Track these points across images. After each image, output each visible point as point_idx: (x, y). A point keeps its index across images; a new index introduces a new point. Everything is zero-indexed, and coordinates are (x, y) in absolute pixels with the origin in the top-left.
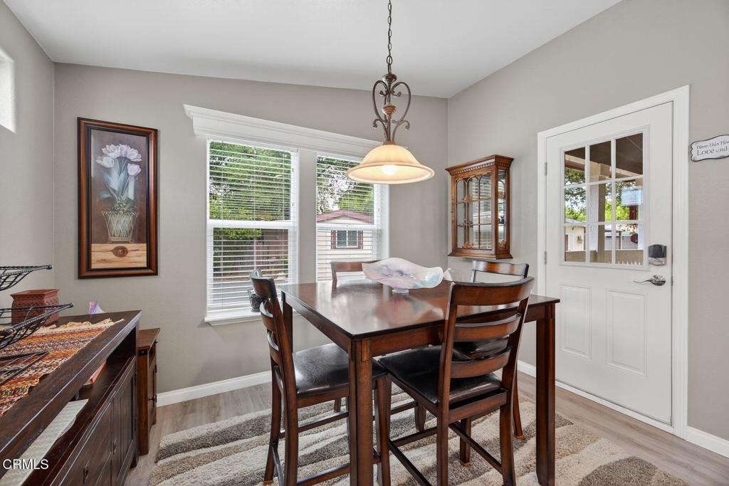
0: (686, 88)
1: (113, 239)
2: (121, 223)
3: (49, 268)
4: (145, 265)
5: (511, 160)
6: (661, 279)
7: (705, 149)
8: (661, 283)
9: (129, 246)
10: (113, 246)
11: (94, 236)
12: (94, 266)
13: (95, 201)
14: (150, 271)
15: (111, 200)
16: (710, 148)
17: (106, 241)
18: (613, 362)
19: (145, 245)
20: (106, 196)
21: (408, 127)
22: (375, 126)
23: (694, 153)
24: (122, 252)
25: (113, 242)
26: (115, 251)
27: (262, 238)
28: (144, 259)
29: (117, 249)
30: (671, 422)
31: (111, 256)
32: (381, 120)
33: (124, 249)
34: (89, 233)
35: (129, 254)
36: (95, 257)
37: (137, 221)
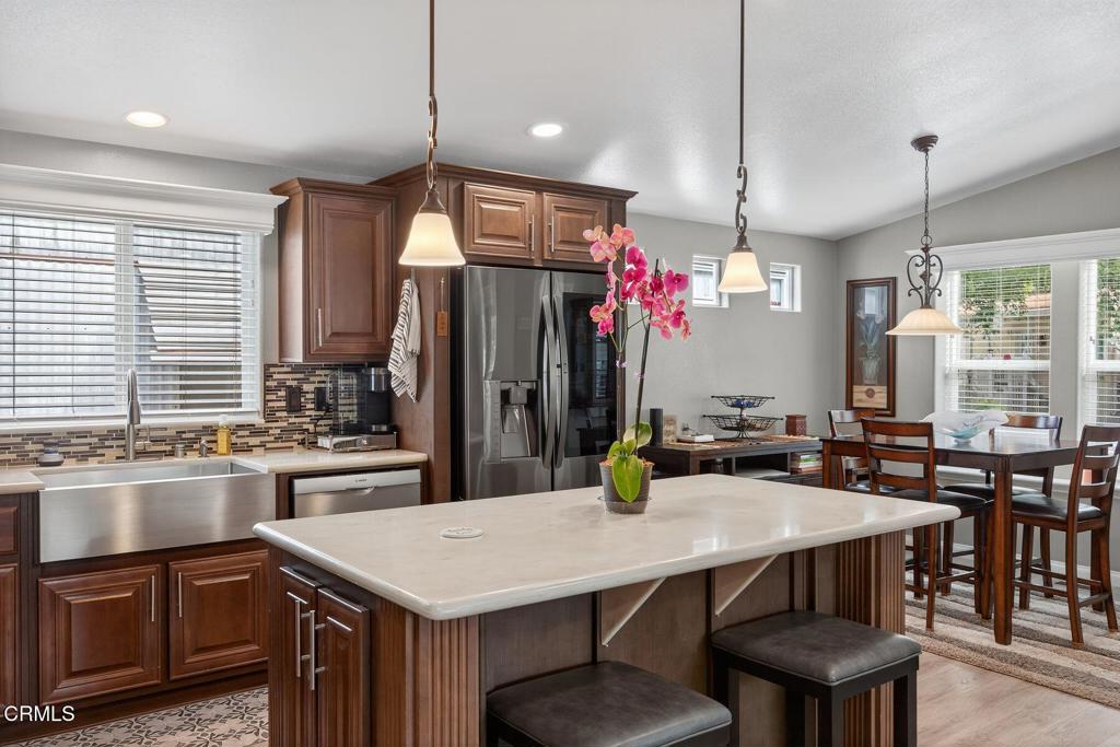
1: (866, 382)
2: (871, 367)
3: (774, 398)
4: (885, 407)
9: (876, 389)
10: (866, 388)
11: (855, 379)
12: (855, 404)
13: (856, 348)
14: (888, 412)
15: (865, 347)
17: (861, 384)
19: (885, 387)
20: (863, 344)
21: (940, 295)
22: (910, 295)
24: (870, 394)
25: (866, 385)
26: (867, 392)
28: (885, 401)
29: (869, 390)
31: (864, 397)
32: (916, 289)
33: (873, 391)
34: (853, 377)
35: (876, 396)
36: (856, 396)
37: (880, 366)
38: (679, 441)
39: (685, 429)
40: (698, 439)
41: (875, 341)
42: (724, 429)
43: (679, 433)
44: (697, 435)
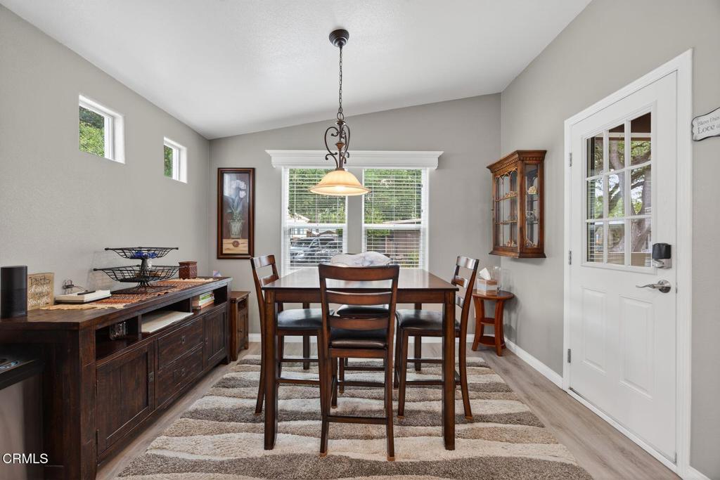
0: (689, 53)
1: (233, 236)
2: (236, 227)
3: (177, 249)
4: (247, 252)
5: (544, 152)
6: (666, 285)
7: (705, 126)
8: (666, 290)
9: (240, 241)
10: (232, 241)
11: (224, 235)
12: (224, 252)
13: (225, 214)
14: (250, 256)
15: (232, 213)
16: (710, 124)
17: (229, 238)
18: (626, 380)
19: (247, 240)
20: (229, 211)
22: (327, 159)
23: (695, 131)
24: (236, 244)
25: (233, 238)
26: (233, 244)
27: (392, 237)
28: (247, 249)
29: (235, 242)
30: (676, 459)
31: (231, 246)
32: (332, 154)
33: (237, 242)
34: (222, 233)
35: (240, 246)
36: (225, 246)
37: (243, 225)
38: (57, 302)
39: (68, 287)
40: (88, 297)
41: (239, 209)
42: (122, 281)
43: (58, 293)
44: (87, 292)
